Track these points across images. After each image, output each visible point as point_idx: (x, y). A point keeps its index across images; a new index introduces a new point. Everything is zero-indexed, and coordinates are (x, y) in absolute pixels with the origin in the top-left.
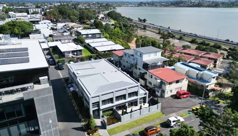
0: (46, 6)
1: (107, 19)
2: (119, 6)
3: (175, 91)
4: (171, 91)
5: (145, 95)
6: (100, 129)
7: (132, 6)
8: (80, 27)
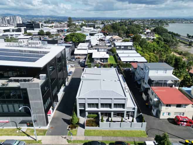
0: (110, 23)
1: (152, 34)
2: (172, 23)
3: (175, 115)
4: (169, 114)
5: (133, 109)
6: (81, 127)
7: (187, 23)
8: (120, 40)
